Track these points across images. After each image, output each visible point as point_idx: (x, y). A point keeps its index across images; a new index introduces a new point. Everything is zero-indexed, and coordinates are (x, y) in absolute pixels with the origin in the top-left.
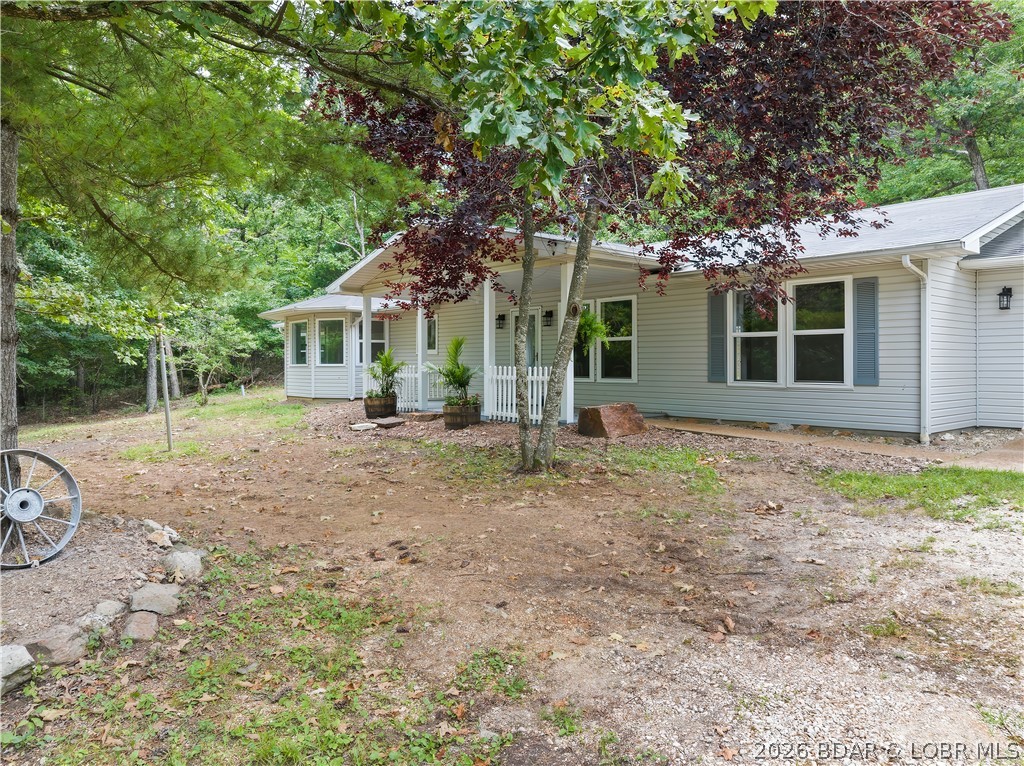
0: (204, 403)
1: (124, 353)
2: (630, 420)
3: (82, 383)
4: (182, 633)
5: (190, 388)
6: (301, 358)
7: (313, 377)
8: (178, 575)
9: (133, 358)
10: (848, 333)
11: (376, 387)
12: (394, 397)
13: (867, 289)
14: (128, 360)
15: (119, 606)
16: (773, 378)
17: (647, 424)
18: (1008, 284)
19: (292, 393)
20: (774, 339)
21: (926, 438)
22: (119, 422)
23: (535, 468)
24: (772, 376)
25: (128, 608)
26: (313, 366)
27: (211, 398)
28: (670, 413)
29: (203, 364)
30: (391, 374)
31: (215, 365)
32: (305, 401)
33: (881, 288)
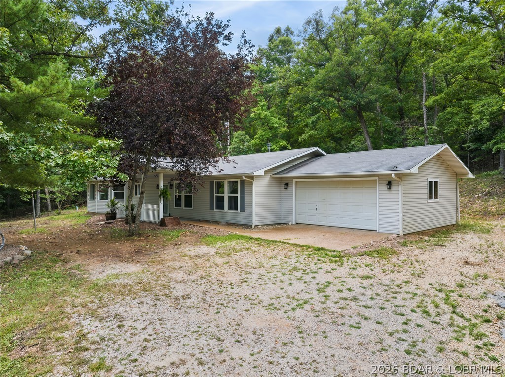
0: (59, 213)
1: (24, 197)
2: (176, 222)
3: (9, 204)
4: (23, 263)
5: (55, 207)
6: (93, 198)
7: (96, 205)
8: (25, 254)
9: (27, 198)
10: (239, 195)
11: (109, 210)
12: (116, 213)
13: (243, 182)
14: (25, 199)
15: (11, 258)
16: (224, 209)
17: (182, 222)
18: (287, 182)
19: (90, 210)
20: (224, 197)
21: (253, 227)
22: (22, 221)
23: (132, 235)
24: (223, 208)
25: (13, 259)
26: (96, 200)
27: (62, 212)
28: (201, 219)
29: (59, 197)
30: (114, 206)
31: (63, 198)
32: (94, 214)
33: (246, 183)
